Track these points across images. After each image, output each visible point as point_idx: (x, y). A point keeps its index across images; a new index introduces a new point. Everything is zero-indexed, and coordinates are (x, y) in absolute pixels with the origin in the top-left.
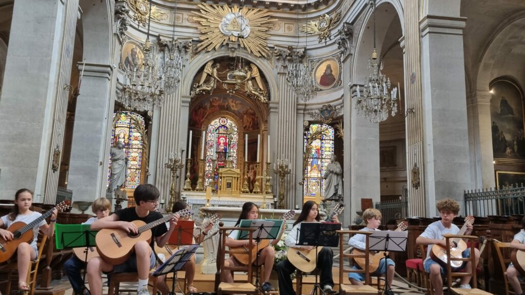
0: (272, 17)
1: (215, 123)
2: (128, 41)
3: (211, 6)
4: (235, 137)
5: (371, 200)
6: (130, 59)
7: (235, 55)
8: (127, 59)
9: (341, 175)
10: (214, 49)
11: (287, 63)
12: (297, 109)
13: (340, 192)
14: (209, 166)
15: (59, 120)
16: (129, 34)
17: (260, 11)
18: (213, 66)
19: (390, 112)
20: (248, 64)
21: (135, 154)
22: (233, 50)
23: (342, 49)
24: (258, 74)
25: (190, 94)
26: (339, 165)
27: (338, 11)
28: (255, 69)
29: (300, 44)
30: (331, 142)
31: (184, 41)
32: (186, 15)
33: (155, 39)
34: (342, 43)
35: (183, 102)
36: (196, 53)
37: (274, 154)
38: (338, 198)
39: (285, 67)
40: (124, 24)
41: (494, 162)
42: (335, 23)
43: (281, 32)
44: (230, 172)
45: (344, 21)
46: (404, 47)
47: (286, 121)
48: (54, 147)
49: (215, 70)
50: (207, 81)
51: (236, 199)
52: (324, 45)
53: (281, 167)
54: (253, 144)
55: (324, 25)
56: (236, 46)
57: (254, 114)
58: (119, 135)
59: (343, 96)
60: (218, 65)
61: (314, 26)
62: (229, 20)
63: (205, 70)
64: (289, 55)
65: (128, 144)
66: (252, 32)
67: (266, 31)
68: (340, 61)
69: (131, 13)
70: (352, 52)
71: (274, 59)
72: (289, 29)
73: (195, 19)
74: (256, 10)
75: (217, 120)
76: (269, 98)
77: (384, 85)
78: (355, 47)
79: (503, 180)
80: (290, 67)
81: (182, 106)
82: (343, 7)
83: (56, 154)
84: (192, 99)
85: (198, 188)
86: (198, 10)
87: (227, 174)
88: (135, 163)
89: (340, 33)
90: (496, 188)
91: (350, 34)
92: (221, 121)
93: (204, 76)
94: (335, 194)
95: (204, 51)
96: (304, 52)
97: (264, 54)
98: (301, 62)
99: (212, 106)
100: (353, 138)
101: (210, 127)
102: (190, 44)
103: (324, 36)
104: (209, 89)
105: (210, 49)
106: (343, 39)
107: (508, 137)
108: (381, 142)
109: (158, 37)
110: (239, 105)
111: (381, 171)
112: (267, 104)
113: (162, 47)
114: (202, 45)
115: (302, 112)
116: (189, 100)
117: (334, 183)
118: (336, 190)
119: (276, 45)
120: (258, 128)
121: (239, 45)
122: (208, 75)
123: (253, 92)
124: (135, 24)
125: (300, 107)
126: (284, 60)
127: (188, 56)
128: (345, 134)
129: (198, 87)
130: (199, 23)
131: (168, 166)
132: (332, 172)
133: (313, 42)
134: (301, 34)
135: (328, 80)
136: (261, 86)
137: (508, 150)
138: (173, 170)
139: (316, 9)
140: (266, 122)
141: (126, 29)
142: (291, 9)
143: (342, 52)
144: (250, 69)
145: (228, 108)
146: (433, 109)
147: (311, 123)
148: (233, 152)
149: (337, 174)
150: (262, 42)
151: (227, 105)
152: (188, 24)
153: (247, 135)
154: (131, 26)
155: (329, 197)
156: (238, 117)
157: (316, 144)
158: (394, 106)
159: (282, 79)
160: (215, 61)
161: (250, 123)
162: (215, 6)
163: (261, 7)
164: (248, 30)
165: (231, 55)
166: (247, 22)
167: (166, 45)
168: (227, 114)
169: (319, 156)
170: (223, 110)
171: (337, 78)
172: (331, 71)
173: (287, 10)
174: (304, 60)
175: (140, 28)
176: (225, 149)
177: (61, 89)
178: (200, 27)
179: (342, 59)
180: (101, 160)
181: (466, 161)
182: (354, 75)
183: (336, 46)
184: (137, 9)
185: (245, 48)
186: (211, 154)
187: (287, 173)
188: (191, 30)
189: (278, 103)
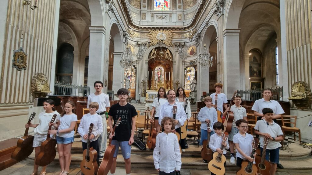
0: (173, 33)
1: (157, 68)
3: (154, 31)
4: (163, 73)
5: (206, 92)
6: (129, 50)
7: (162, 46)
9: (196, 84)
10: (155, 44)
11: (179, 48)
12: (182, 63)
13: (196, 89)
15: (106, 71)
17: (169, 31)
18: (155, 50)
19: (210, 65)
20: (166, 49)
21: (133, 78)
22: (161, 44)
23: (197, 42)
24: (169, 52)
26: (196, 81)
27: (196, 29)
28: (168, 50)
29: (183, 41)
30: (194, 73)
31: (145, 43)
32: (146, 34)
33: (136, 43)
34: (197, 40)
35: (146, 62)
36: (149, 46)
37: (175, 78)
38: (195, 91)
39: (178, 49)
40: (126, 38)
41: (250, 78)
42: (195, 33)
43: (177, 38)
45: (198, 32)
46: (217, 41)
47: (179, 67)
48: (105, 79)
49: (155, 51)
50: (153, 55)
52: (191, 41)
53: (177, 82)
55: (191, 34)
56: (162, 43)
57: (169, 65)
59: (197, 58)
60: (156, 50)
61: (187, 35)
62: (159, 35)
63: (152, 52)
64: (179, 45)
65: (131, 75)
66: (167, 38)
67: (172, 37)
68: (196, 46)
69: (129, 35)
70: (200, 43)
71: (174, 47)
72: (179, 36)
73: (148, 35)
74: (168, 31)
75: (158, 67)
76: (173, 60)
77: (208, 56)
78: (201, 41)
79: (252, 85)
80: (180, 49)
81: (145, 64)
82: (197, 28)
84: (149, 61)
85: (151, 89)
86: (149, 32)
87: (160, 84)
88: (134, 81)
89: (196, 37)
90: (250, 90)
91: (199, 37)
94: (195, 90)
95: (152, 45)
96: (184, 44)
97: (171, 45)
98: (183, 47)
99: (156, 63)
100: (200, 72)
101: (155, 69)
102: (147, 44)
103: (191, 38)
104: (154, 58)
105: (154, 45)
106: (197, 39)
107: (255, 70)
108: (210, 72)
109: (137, 42)
110: (164, 62)
111: (210, 82)
112: (172, 62)
113: (138, 45)
115: (184, 64)
116: (148, 61)
117: (194, 86)
118: (195, 89)
119: (175, 42)
120: (170, 69)
121: (163, 43)
122: (153, 53)
123: (168, 58)
124: (130, 38)
125: (183, 62)
126: (178, 47)
127: (147, 47)
128: (198, 70)
129: (150, 57)
130: (150, 36)
131: (142, 83)
132: (194, 83)
133: (187, 40)
134: (183, 38)
135: (192, 53)
136: (170, 56)
137: (255, 74)
138: (143, 83)
139: (188, 29)
140: (172, 67)
141: (127, 40)
142: (180, 29)
143: (197, 43)
144: (167, 51)
145: (161, 63)
146: (227, 62)
147: (187, 67)
148: (162, 77)
149: (195, 84)
150: (170, 41)
152: (147, 37)
155: (192, 91)
156: (164, 66)
157: (189, 73)
158: (211, 63)
159: (177, 53)
160: (156, 48)
161: (168, 67)
162: (155, 30)
163: (170, 30)
164: (166, 37)
165: (160, 46)
166: (165, 35)
167: (140, 44)
168: (161, 65)
169: (190, 77)
170: (159, 64)
171: (195, 52)
172: (193, 50)
173: (178, 30)
174: (184, 47)
175: (132, 40)
176: (160, 76)
177: (105, 62)
178: (150, 38)
179: (197, 45)
180: (121, 81)
181: (239, 80)
182: (201, 51)
183: (195, 41)
184: (130, 34)
185: (165, 44)
186: (156, 77)
187: (179, 84)
188: (148, 39)
189: (176, 61)
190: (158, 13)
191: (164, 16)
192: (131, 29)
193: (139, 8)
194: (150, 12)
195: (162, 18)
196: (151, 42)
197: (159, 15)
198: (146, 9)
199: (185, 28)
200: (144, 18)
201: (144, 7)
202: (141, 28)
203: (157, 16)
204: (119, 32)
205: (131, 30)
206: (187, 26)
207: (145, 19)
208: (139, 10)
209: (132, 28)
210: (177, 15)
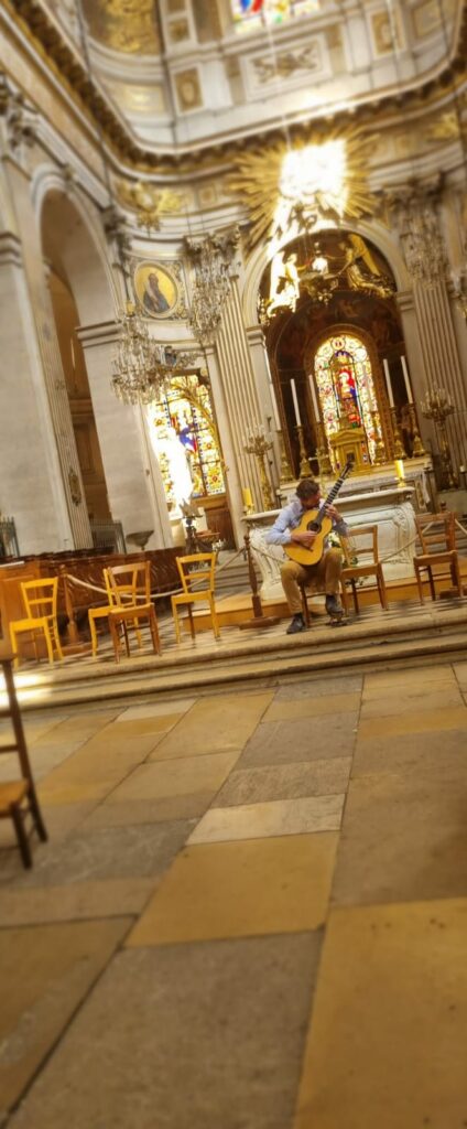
0: (368, 134)
1: (325, 352)
2: (138, 265)
3: (257, 154)
4: (362, 369)
6: (151, 294)
7: (317, 230)
8: (146, 296)
10: (279, 230)
11: (411, 212)
14: (332, 427)
16: (137, 252)
17: (343, 129)
21: (207, 437)
22: (311, 221)
24: (366, 250)
25: (259, 321)
28: (357, 241)
29: (430, 168)
31: (227, 232)
32: (218, 186)
33: (179, 245)
35: (251, 338)
36: (251, 247)
39: (411, 221)
40: (122, 242)
44: (347, 436)
47: (433, 320)
48: (67, 472)
51: (366, 478)
53: (434, 405)
54: (396, 370)
56: (316, 212)
58: (176, 414)
60: (294, 257)
61: (448, 123)
63: (273, 272)
64: (413, 197)
65: (194, 425)
67: (361, 165)
69: (133, 216)
71: (387, 212)
72: (404, 144)
73: (234, 187)
75: (328, 344)
76: (394, 288)
81: (252, 345)
83: (73, 481)
84: (266, 330)
86: (236, 169)
87: (344, 440)
88: (212, 452)
92: (334, 344)
93: (274, 283)
95: (264, 240)
96: (442, 180)
97: (367, 210)
99: (312, 322)
101: (318, 360)
102: (237, 236)
104: (288, 302)
105: (272, 232)
110: (360, 307)
112: (391, 300)
113: (192, 255)
114: (257, 231)
116: (262, 332)
119: (387, 186)
122: (280, 278)
123: (364, 285)
124: (143, 232)
126: (406, 208)
127: (238, 258)
129: (270, 304)
130: (242, 192)
131: (249, 451)
134: (428, 148)
136: (374, 270)
138: (260, 453)
139: (445, 87)
141: (131, 248)
142: (399, 105)
144: (350, 245)
145: (340, 318)
148: (366, 395)
150: (359, 188)
151: (338, 313)
152: (226, 200)
153: (385, 362)
154: (138, 238)
156: (362, 329)
160: (288, 250)
161: (386, 333)
162: (262, 151)
163: (342, 125)
165: (310, 231)
167: (199, 251)
168: (342, 328)
170: (334, 324)
173: (391, 110)
174: (443, 197)
175: (154, 236)
176: (353, 392)
178: (245, 199)
180: (146, 467)
184: (139, 207)
186: (330, 406)
187: (451, 411)
188: (234, 210)
189: (411, 292)
190: (258, 43)
191: (296, 54)
192: (134, 180)
193: (154, 46)
194: (215, 55)
195: (288, 65)
196: (252, 225)
197: (271, 56)
198: (192, 42)
199: (428, 89)
200: (189, 96)
201: (181, 33)
202: (186, 157)
203: (257, 63)
204: (80, 222)
205: (138, 187)
206: (434, 75)
207: (196, 101)
208: (156, 59)
209: (142, 174)
210: (369, 20)
